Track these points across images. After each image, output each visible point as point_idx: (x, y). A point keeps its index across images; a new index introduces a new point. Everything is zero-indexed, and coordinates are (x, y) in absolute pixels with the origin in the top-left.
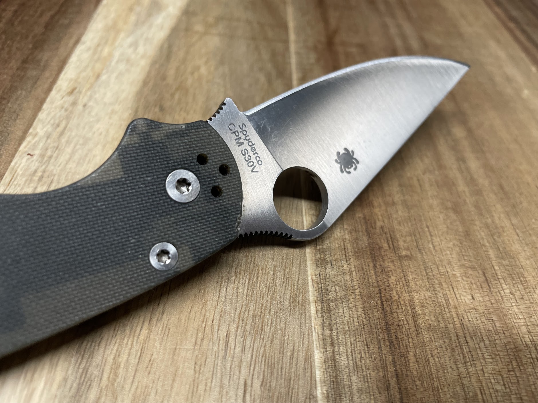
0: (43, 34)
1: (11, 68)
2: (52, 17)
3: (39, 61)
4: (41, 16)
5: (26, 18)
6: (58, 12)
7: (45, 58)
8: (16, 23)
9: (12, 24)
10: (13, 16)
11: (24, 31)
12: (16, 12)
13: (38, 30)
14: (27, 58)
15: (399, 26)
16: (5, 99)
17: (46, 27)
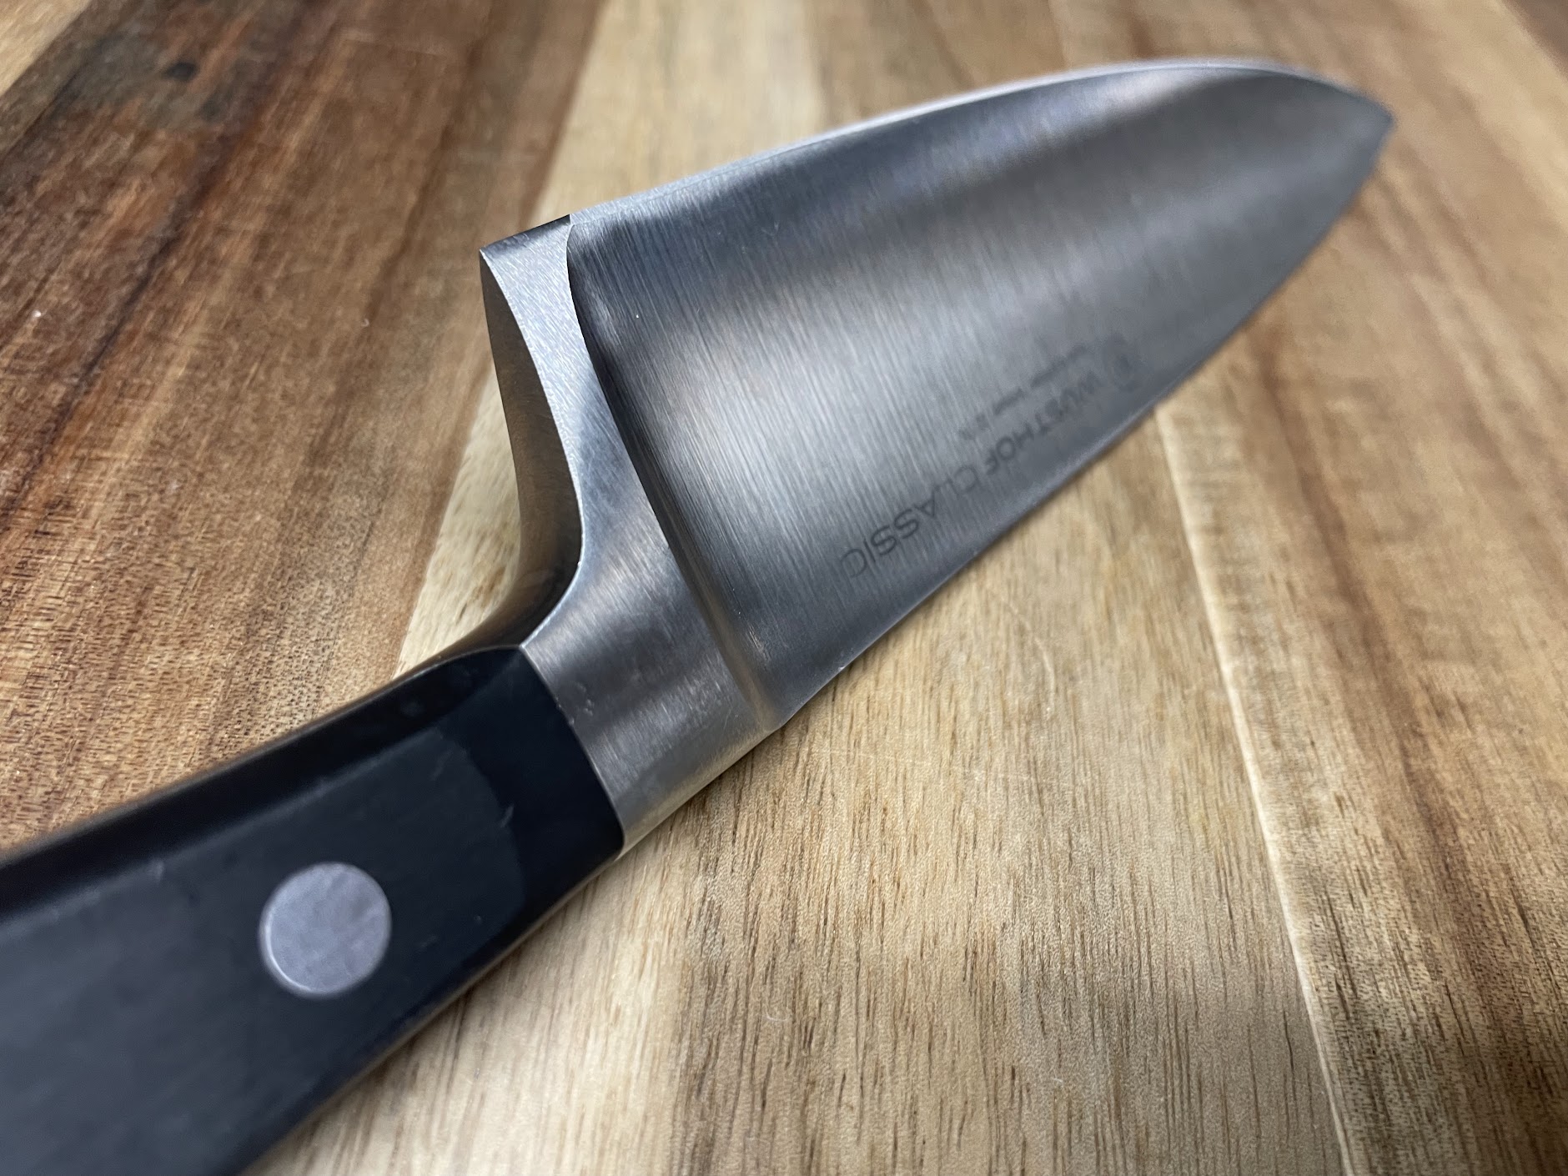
0: (366, 337)
1: (276, 483)
2: (389, 268)
3: (367, 452)
4: (349, 262)
5: (301, 268)
6: (405, 246)
7: (384, 442)
8: (270, 289)
9: (258, 293)
10: (257, 258)
11: (301, 325)
12: (263, 240)
13: (348, 319)
14: (325, 439)
15: (1459, 310)
16: (267, 616)
17: (372, 312)
